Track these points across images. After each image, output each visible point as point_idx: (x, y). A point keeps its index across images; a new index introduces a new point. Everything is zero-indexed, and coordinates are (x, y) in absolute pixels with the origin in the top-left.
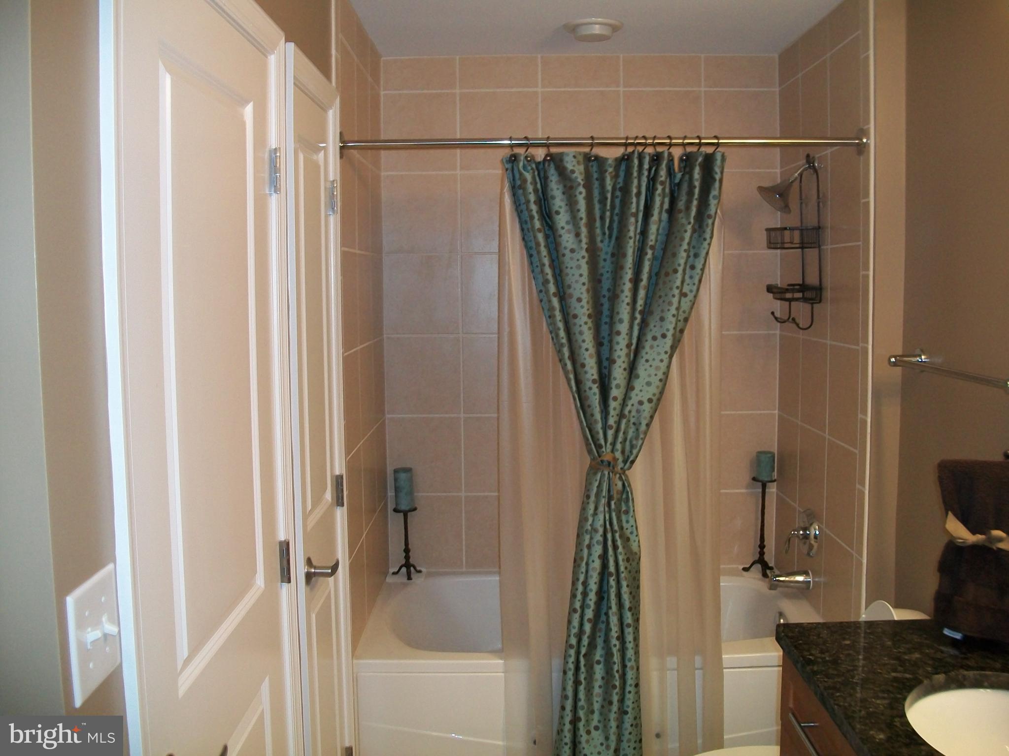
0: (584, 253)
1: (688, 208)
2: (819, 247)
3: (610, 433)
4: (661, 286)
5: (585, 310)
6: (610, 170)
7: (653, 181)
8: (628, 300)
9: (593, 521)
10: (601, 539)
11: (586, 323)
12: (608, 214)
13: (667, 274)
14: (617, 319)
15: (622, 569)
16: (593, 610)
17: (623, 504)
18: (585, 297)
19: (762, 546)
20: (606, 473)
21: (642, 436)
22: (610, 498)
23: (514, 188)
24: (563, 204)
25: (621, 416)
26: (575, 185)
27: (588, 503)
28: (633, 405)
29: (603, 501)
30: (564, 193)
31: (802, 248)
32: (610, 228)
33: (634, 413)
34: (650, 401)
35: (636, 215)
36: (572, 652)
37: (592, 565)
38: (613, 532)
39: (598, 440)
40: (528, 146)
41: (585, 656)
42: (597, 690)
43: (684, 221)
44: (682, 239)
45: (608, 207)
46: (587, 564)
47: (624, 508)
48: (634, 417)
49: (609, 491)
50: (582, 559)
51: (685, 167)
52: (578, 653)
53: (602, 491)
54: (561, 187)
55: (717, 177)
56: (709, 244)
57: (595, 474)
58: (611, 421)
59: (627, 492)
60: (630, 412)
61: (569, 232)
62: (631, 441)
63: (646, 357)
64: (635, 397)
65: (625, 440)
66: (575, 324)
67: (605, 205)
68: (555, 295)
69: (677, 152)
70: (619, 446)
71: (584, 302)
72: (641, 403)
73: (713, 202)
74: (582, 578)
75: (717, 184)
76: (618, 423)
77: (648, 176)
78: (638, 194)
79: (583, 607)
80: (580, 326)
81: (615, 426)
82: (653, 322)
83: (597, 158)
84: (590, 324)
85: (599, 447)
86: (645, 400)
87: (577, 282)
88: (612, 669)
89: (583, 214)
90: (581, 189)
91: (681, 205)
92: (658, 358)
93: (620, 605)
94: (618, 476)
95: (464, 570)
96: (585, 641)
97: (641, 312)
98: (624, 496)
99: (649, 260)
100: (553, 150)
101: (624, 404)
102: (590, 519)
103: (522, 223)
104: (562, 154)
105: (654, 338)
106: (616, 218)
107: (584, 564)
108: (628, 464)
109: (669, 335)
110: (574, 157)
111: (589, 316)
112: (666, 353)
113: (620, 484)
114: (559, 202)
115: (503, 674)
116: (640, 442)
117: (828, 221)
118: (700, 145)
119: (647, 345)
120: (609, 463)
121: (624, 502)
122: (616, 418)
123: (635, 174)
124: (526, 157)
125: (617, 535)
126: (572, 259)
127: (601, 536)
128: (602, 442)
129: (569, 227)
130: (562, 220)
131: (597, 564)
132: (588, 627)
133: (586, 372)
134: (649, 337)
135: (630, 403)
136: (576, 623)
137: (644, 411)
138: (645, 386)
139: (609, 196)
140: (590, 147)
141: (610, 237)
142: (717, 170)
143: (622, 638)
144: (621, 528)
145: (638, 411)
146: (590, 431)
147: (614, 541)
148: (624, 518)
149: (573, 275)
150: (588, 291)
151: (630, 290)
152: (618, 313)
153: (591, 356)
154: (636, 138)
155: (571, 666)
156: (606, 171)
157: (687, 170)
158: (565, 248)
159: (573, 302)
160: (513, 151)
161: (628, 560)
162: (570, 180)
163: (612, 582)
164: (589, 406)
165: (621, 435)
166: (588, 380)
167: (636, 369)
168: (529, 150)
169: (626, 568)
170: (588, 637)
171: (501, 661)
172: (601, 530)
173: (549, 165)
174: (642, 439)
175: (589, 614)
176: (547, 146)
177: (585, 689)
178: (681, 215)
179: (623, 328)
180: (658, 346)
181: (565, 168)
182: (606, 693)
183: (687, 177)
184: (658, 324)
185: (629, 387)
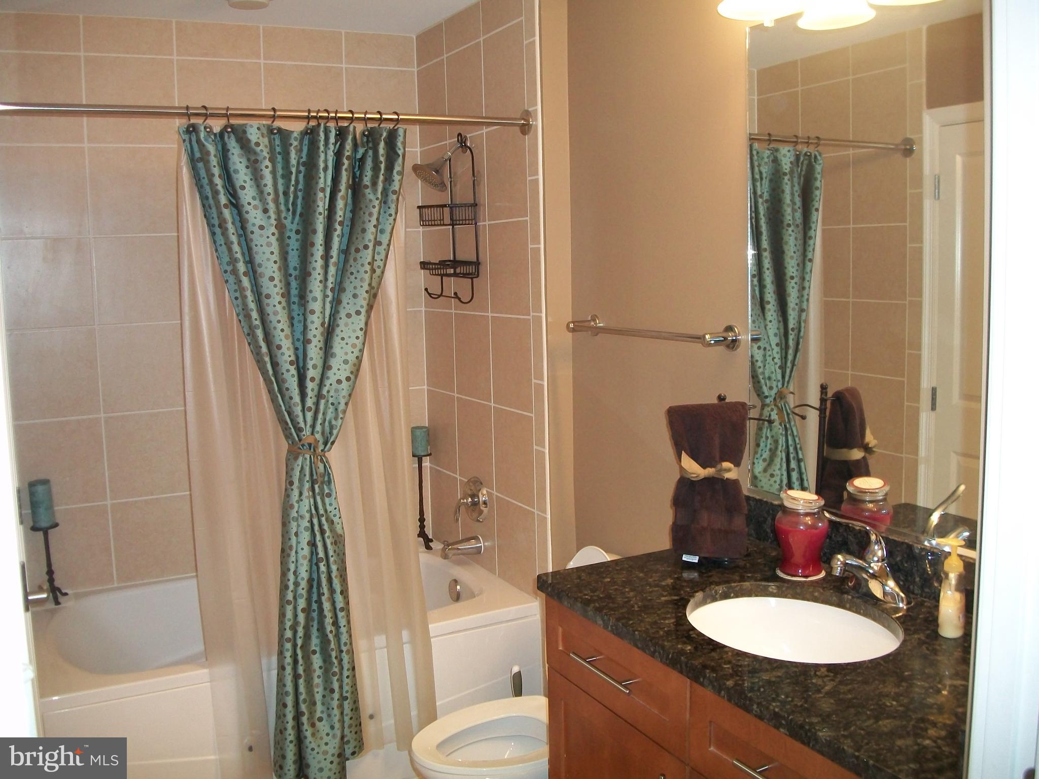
0: (273, 230)
1: (374, 184)
2: (476, 224)
3: (309, 415)
4: (351, 261)
5: (277, 290)
6: (295, 143)
7: (339, 154)
8: (320, 278)
9: (299, 507)
10: (308, 525)
11: (280, 303)
12: (292, 189)
13: (357, 250)
14: (310, 297)
15: (331, 553)
16: (306, 599)
17: (325, 487)
18: (277, 276)
19: (422, 520)
20: (308, 456)
21: (341, 415)
22: (313, 482)
23: (193, 161)
24: (247, 179)
25: (319, 396)
26: (260, 158)
27: (292, 490)
28: (331, 385)
29: (307, 486)
30: (247, 167)
31: (453, 225)
32: (294, 204)
33: (332, 393)
34: (348, 379)
35: (323, 190)
36: (288, 646)
37: (301, 553)
38: (319, 517)
39: (299, 423)
40: (206, 116)
41: (301, 647)
42: (317, 681)
43: (371, 196)
44: (371, 214)
45: (293, 182)
46: (296, 552)
47: (327, 491)
48: (332, 397)
49: (311, 475)
50: (291, 548)
51: (368, 142)
52: (295, 646)
53: (305, 475)
54: (244, 161)
55: (400, 152)
56: (395, 220)
57: (296, 458)
58: (310, 403)
59: (329, 474)
60: (328, 392)
61: (256, 207)
62: (330, 422)
63: (341, 335)
64: (332, 376)
65: (324, 420)
66: (268, 305)
67: (290, 180)
68: (245, 274)
69: (360, 127)
70: (318, 428)
71: (276, 282)
72: (339, 382)
73: (397, 178)
74: (292, 567)
75: (400, 160)
76: (317, 404)
77: (333, 151)
78: (326, 169)
79: (295, 598)
80: (274, 306)
81: (313, 407)
82: (346, 298)
83: (280, 130)
84: (284, 304)
85: (299, 430)
86: (343, 379)
87: (268, 260)
88: (330, 656)
89: (269, 189)
90: (267, 163)
91: (367, 180)
92: (354, 336)
93: (332, 591)
94: (319, 458)
95: (116, 585)
96: (301, 632)
97: (332, 290)
98: (326, 479)
99: (338, 236)
100: (233, 121)
101: (321, 385)
102: (296, 505)
103: (204, 198)
104: (245, 125)
105: (349, 316)
106: (300, 194)
107: (293, 553)
108: (329, 444)
109: (363, 311)
110: (259, 129)
111: (283, 295)
112: (361, 329)
113: (321, 466)
114: (242, 176)
115: (209, 684)
116: (340, 421)
117: (485, 198)
118: (381, 120)
119: (341, 323)
120: (310, 445)
121: (327, 485)
122: (314, 399)
123: (322, 148)
124: (205, 128)
125: (323, 519)
126: (261, 236)
127: (308, 522)
128: (302, 425)
129: (257, 202)
130: (248, 195)
131: (306, 551)
132: (301, 617)
133: (283, 354)
134: (343, 314)
135: (327, 383)
136: (289, 614)
137: (343, 389)
138: (342, 364)
139: (294, 170)
140: (272, 119)
141: (294, 213)
142: (399, 144)
143: (335, 623)
144: (326, 511)
145: (336, 391)
146: (289, 414)
147: (320, 525)
148: (327, 500)
149: (264, 253)
150: (280, 269)
151: (322, 266)
152: (311, 291)
153: (287, 337)
154: (318, 111)
155: (288, 660)
156: (291, 145)
157: (370, 145)
158: (254, 225)
159: (265, 282)
160: (190, 120)
161: (335, 543)
162: (255, 153)
163: (323, 568)
164: (287, 389)
165: (320, 416)
166: (286, 362)
167: (331, 347)
168: (207, 121)
169: (335, 551)
170: (304, 628)
171: (206, 671)
172: (307, 516)
173: (229, 138)
174: (341, 418)
175: (302, 603)
176: (226, 116)
177: (305, 681)
178: (368, 191)
179: (316, 306)
180: (353, 323)
181: (249, 141)
182: (326, 681)
183: (370, 153)
184: (352, 301)
185: (326, 367)
